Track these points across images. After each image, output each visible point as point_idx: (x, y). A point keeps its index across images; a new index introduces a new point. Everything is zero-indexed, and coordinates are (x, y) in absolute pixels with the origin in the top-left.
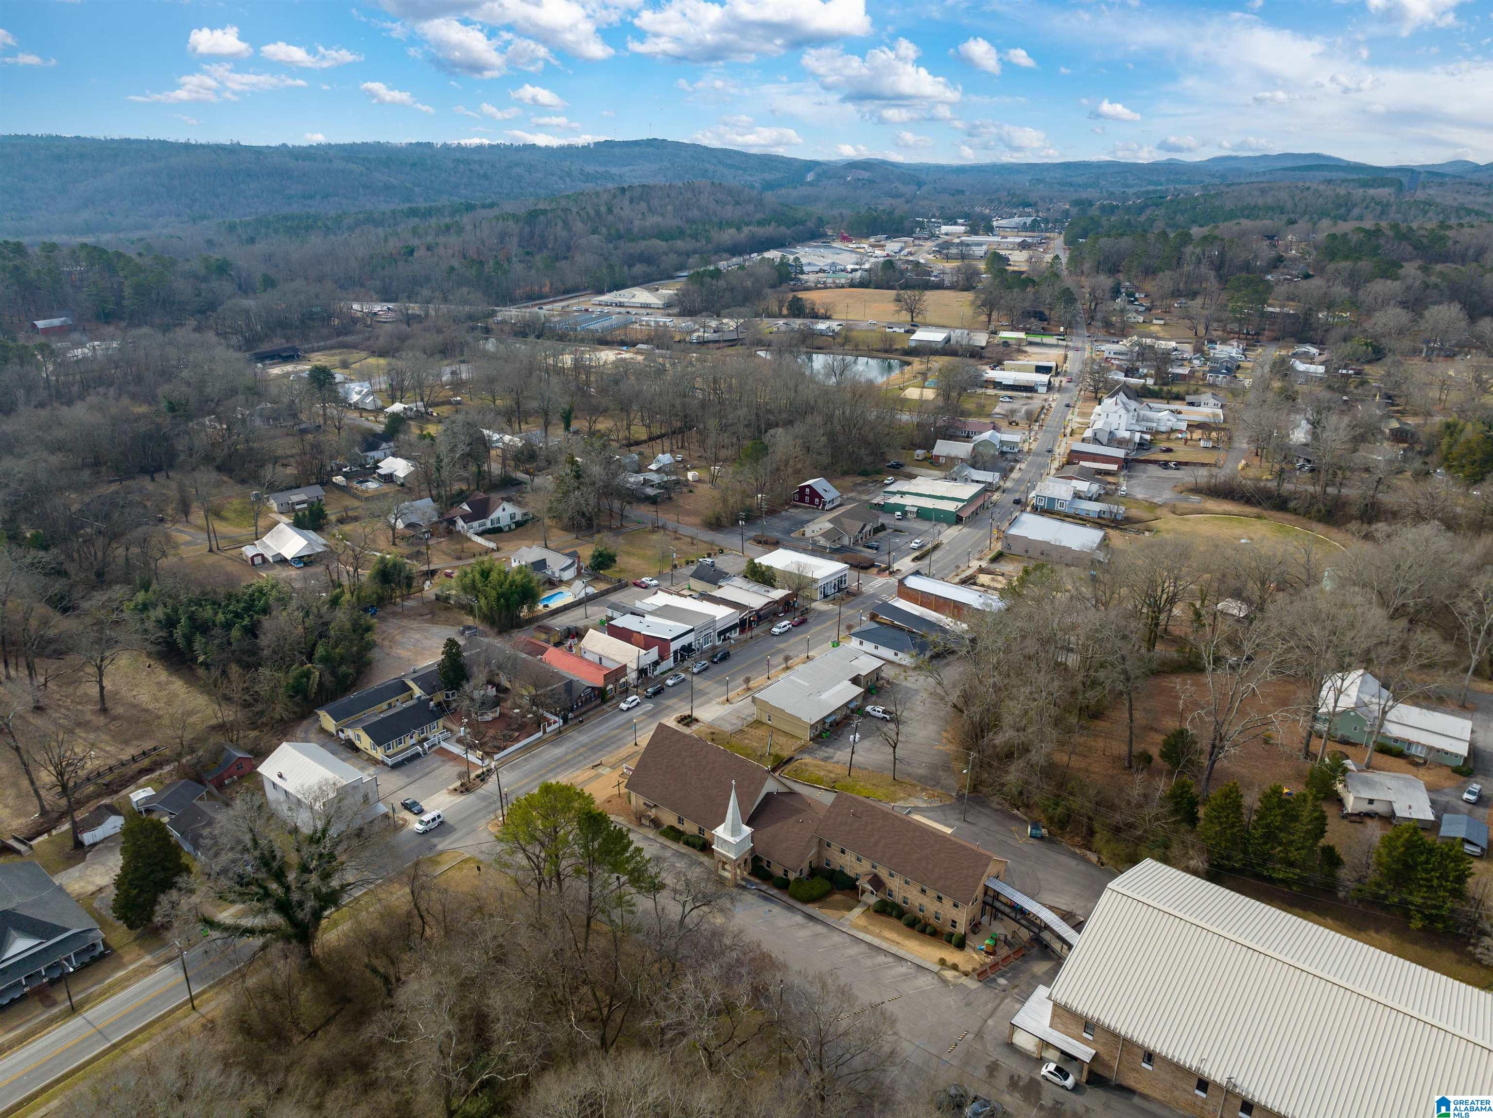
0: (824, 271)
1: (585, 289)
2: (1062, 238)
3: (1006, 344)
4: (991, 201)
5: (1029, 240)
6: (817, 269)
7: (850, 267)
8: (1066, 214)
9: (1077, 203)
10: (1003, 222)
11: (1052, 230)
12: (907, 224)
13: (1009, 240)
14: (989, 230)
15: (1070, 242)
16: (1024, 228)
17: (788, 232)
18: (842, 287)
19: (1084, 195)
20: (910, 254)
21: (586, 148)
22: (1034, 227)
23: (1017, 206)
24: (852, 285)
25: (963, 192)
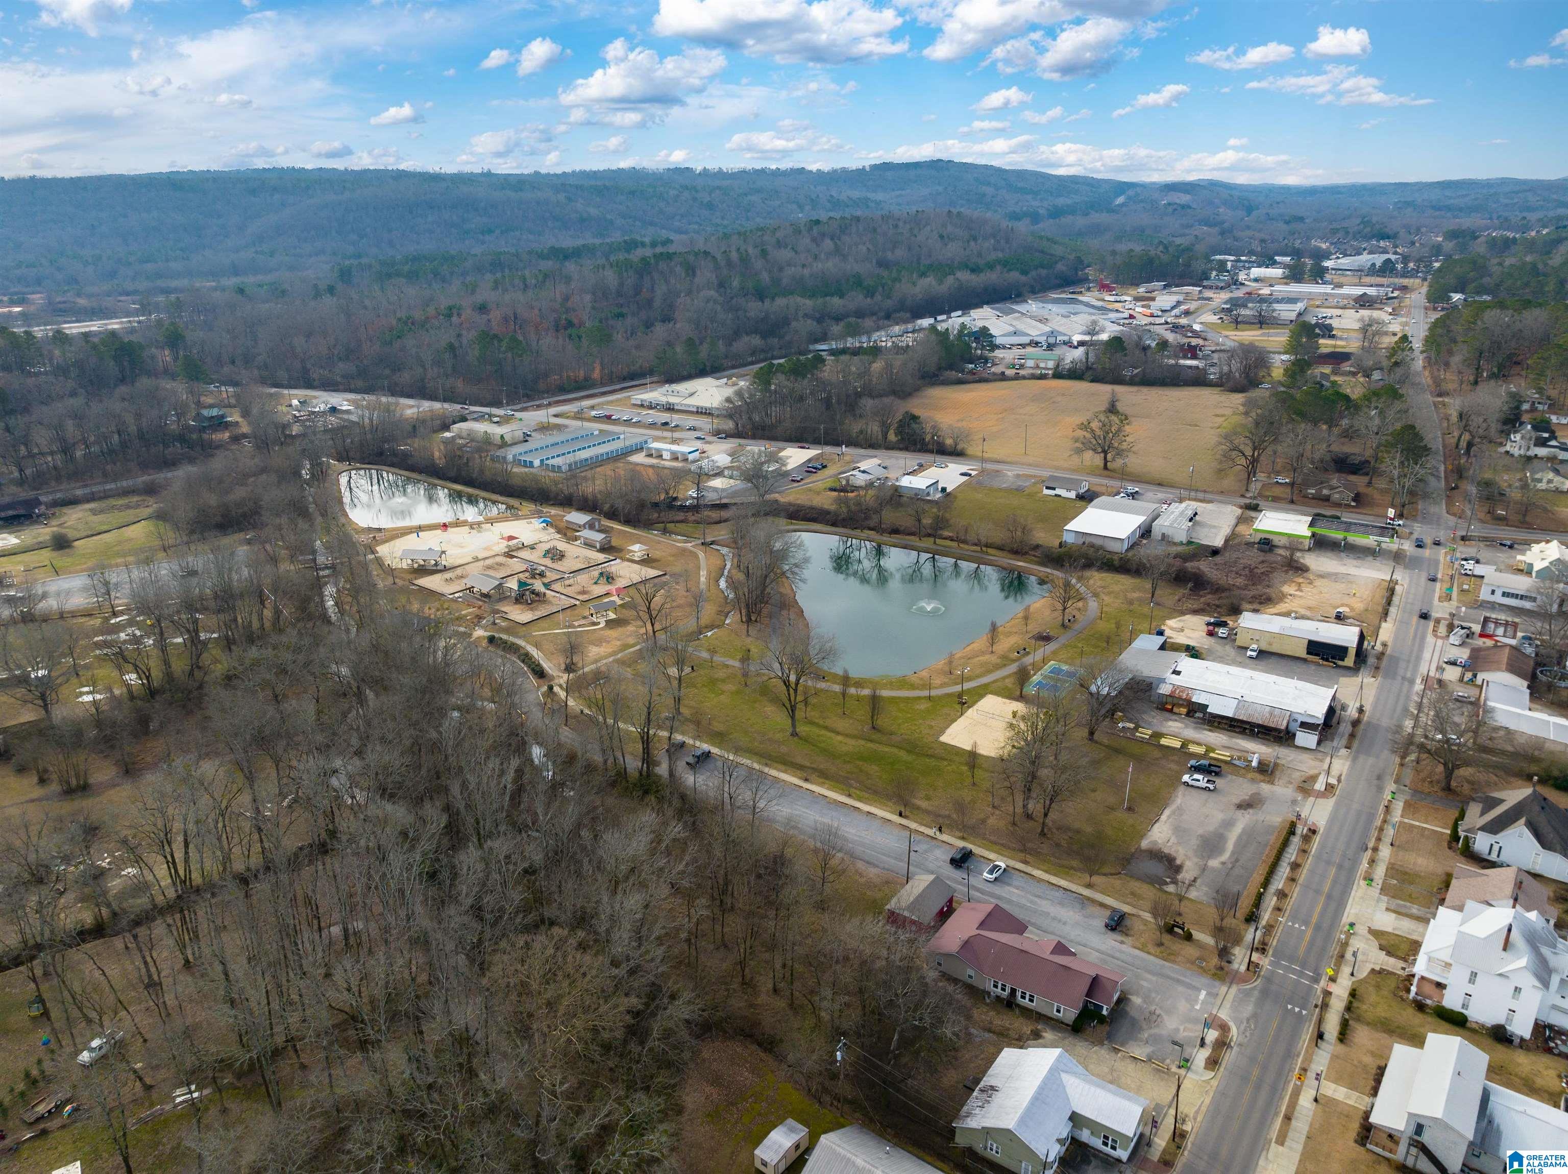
0: (1036, 344)
1: (651, 372)
2: (1424, 290)
3: (1266, 544)
4: (1334, 231)
5: (1372, 291)
6: (1026, 340)
7: (1076, 338)
8: (1437, 250)
9: (1453, 235)
10: (1345, 262)
11: (1412, 274)
12: (1199, 266)
13: (1346, 290)
14: (1319, 274)
15: (1437, 297)
16: (1373, 271)
17: (1023, 278)
18: (1042, 377)
19: (1466, 222)
20: (1187, 313)
21: (861, 172)
22: (1387, 269)
23: (1368, 238)
24: (1058, 375)
25: (1301, 219)
